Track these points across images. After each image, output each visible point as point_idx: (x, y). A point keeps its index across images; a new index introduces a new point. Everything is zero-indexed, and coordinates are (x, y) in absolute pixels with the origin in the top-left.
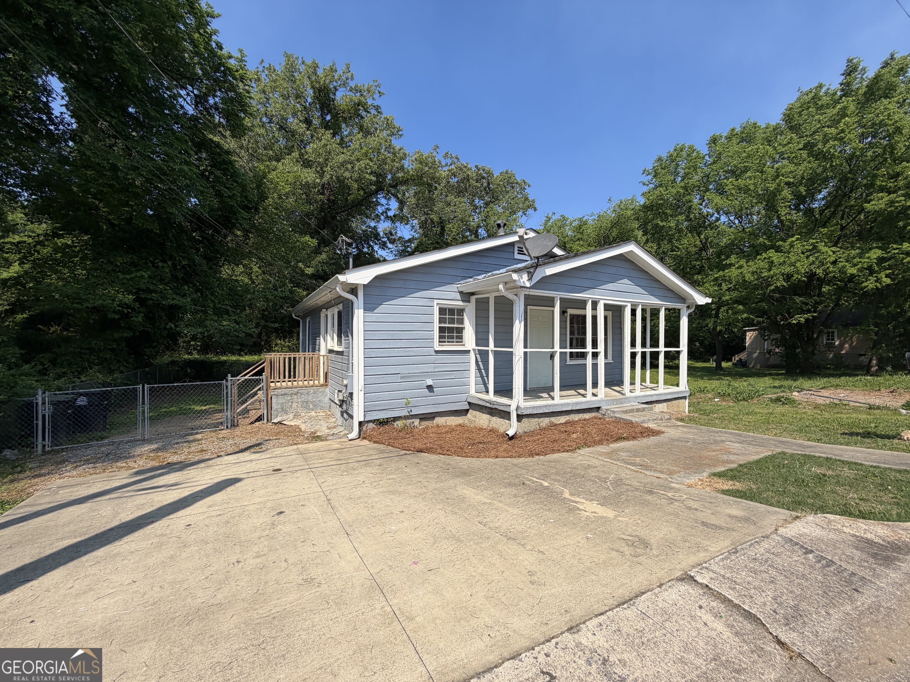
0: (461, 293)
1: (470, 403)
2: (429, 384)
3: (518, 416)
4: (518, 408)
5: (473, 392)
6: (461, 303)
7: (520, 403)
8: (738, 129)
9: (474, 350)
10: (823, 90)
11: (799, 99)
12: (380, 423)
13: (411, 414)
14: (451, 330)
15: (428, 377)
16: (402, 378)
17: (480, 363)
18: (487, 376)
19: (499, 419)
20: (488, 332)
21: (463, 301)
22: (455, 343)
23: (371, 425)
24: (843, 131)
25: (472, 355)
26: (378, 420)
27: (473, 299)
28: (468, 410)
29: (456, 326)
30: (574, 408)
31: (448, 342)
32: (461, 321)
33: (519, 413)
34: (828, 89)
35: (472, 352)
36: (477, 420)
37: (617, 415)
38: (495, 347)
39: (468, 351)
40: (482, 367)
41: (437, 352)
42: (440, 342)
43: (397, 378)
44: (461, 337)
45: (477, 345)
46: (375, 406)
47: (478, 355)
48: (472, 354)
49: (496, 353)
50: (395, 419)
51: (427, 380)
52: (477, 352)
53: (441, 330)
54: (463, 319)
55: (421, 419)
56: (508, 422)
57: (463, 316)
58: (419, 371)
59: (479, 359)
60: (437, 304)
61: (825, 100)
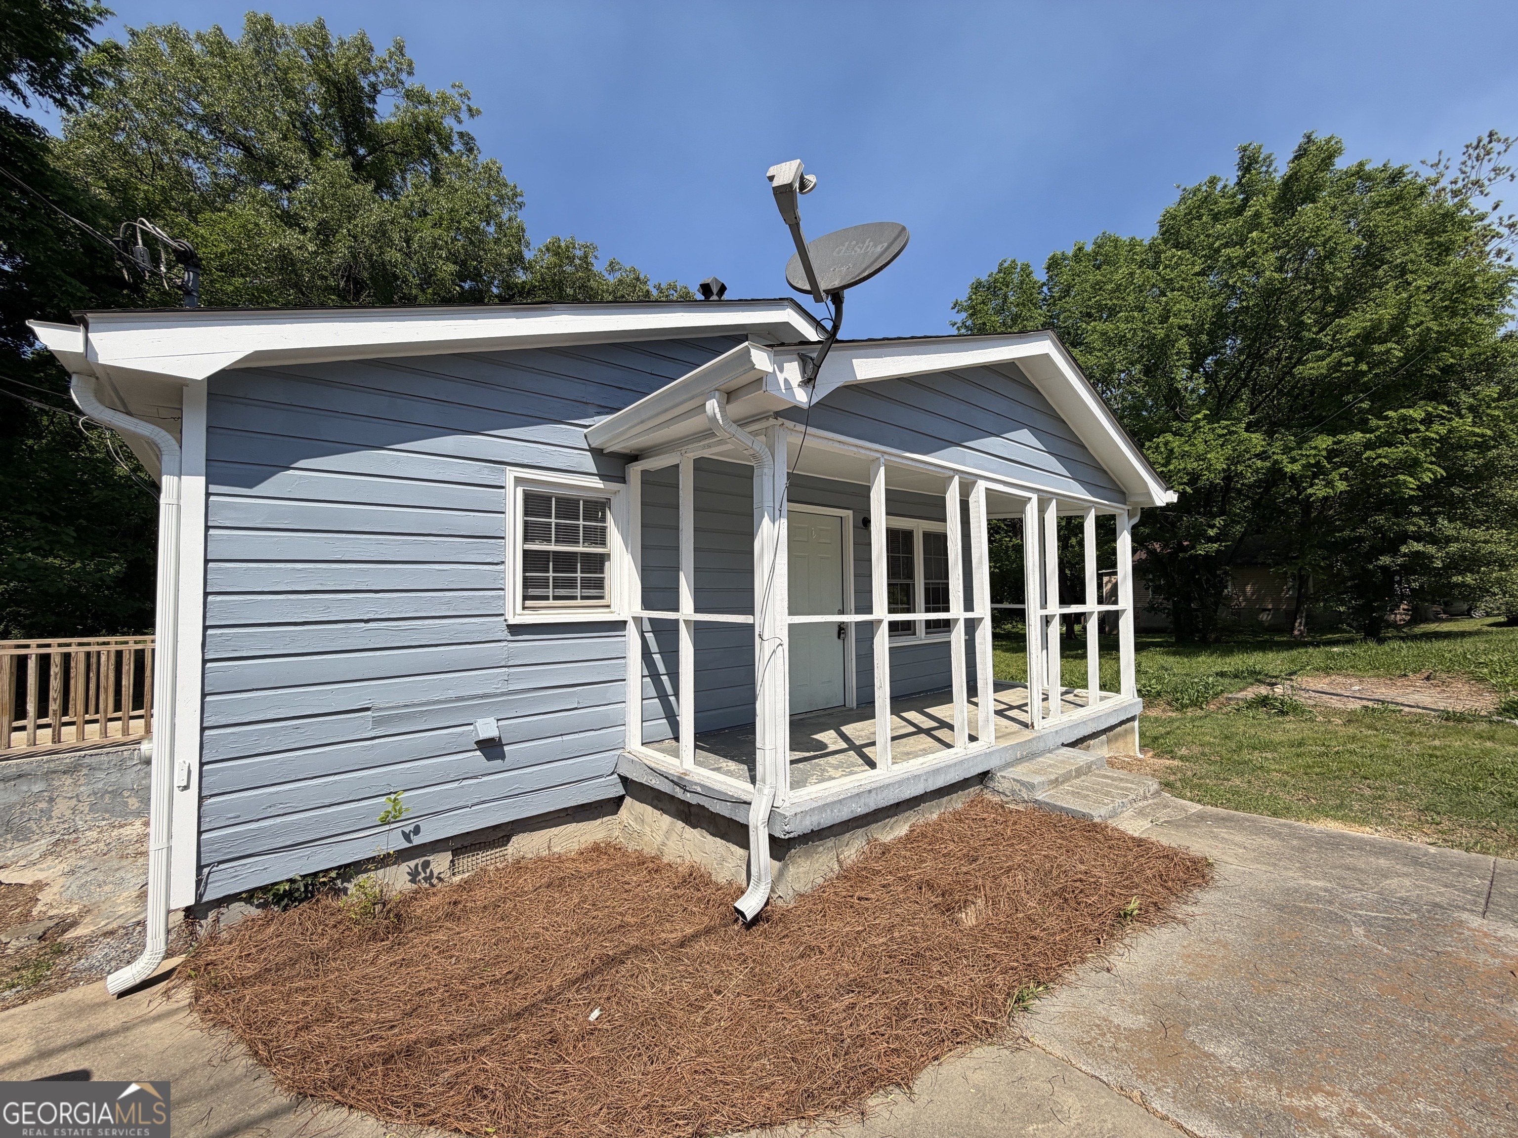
0: (597, 453)
1: (624, 780)
2: (483, 736)
3: (773, 840)
4: (773, 814)
5: (634, 744)
6: (596, 483)
7: (780, 796)
8: (1089, 248)
9: (638, 620)
10: (1219, 187)
11: (1183, 200)
12: (278, 898)
13: (417, 840)
14: (565, 562)
15: (482, 709)
16: (378, 722)
17: (657, 657)
18: (677, 694)
19: (709, 837)
20: (677, 569)
21: (602, 477)
22: (579, 602)
23: (238, 912)
24: (1253, 253)
25: (632, 635)
26: (264, 889)
27: (635, 471)
28: (621, 799)
29: (580, 549)
30: (932, 786)
31: (556, 598)
32: (599, 536)
33: (779, 834)
34: (1225, 186)
35: (632, 627)
36: (647, 830)
37: (1040, 796)
38: (697, 610)
39: (620, 625)
40: (661, 669)
41: (516, 629)
42: (525, 598)
43: (362, 724)
44: (599, 584)
45: (647, 604)
46: (255, 836)
47: (650, 636)
48: (632, 631)
49: (698, 629)
50: (348, 871)
51: (480, 723)
52: (647, 626)
53: (531, 560)
54: (604, 529)
55: (457, 852)
56: (740, 852)
57: (603, 519)
58: (451, 694)
59: (654, 647)
60: (518, 481)
61: (1223, 204)
